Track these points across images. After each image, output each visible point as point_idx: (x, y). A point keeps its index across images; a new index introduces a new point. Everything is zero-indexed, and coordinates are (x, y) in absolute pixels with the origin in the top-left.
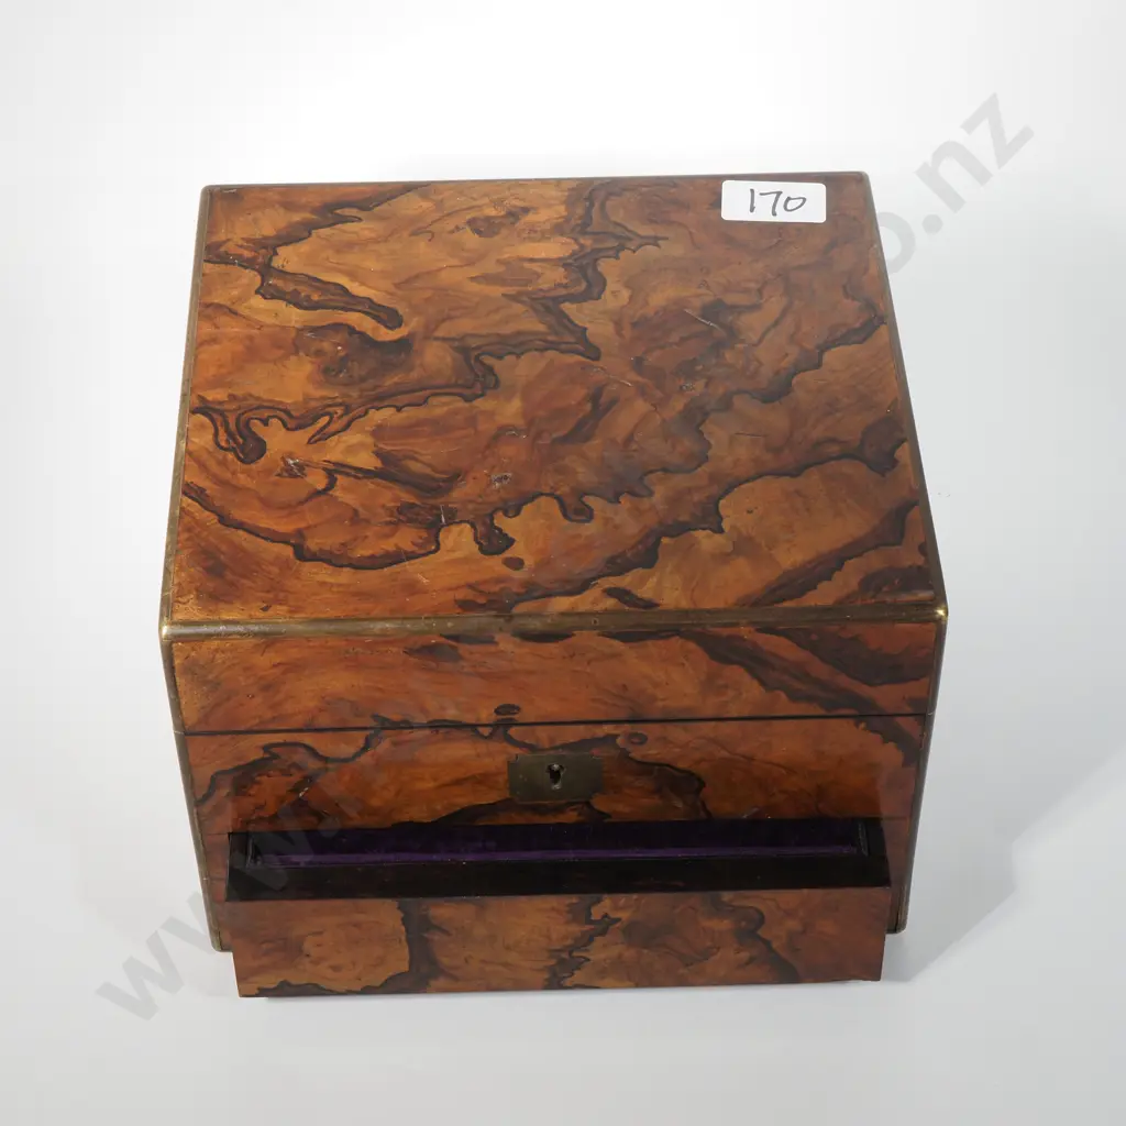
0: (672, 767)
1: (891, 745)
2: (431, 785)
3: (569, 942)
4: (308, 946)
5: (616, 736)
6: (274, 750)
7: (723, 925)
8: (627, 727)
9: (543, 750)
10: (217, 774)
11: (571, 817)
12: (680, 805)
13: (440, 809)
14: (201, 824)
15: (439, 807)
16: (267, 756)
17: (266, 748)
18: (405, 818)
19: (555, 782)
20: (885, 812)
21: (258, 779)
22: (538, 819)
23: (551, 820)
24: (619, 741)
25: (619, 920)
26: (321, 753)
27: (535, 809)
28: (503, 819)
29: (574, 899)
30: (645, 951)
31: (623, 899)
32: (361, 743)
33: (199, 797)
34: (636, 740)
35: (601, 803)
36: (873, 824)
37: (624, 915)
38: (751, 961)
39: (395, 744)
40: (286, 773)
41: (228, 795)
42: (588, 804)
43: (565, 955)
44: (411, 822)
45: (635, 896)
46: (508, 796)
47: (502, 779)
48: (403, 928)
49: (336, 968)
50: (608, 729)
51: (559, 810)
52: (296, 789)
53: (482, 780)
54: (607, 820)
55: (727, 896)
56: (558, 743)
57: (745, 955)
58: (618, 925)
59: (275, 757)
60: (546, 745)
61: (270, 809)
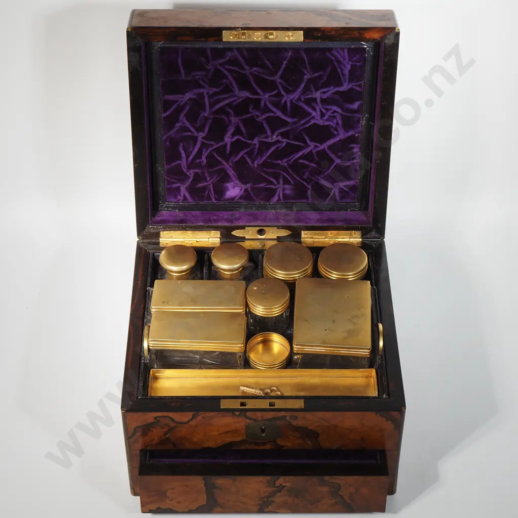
0: (307, 429)
1: (389, 422)
2: (217, 433)
3: (267, 494)
4: (168, 494)
5: (286, 416)
6: (158, 419)
7: (325, 489)
8: (290, 413)
9: (259, 421)
10: (136, 428)
11: (268, 447)
12: (309, 443)
13: (219, 443)
14: (129, 446)
15: (219, 442)
16: (156, 421)
17: (155, 418)
18: (206, 445)
19: (263, 433)
20: (387, 448)
21: (152, 429)
22: (256, 447)
23: (261, 448)
24: (287, 418)
25: (285, 486)
26: (177, 421)
27: (256, 444)
28: (243, 447)
29: (269, 478)
30: (296, 499)
31: (287, 478)
32: (191, 417)
33: (129, 435)
34: (293, 418)
35: (280, 442)
36: (383, 453)
37: (287, 484)
38: (336, 504)
39: (203, 418)
40: (163, 428)
41: (141, 435)
42: (275, 442)
43: (265, 500)
44: (208, 447)
45: (292, 477)
46: (245, 438)
47: (243, 431)
48: (205, 488)
49: (179, 503)
50: (283, 414)
51: (264, 444)
52: (165, 434)
53: (235, 432)
54: (283, 448)
55: (327, 478)
56: (265, 419)
57: (333, 501)
58: (286, 488)
59: (159, 421)
60: (260, 420)
61: (156, 441)
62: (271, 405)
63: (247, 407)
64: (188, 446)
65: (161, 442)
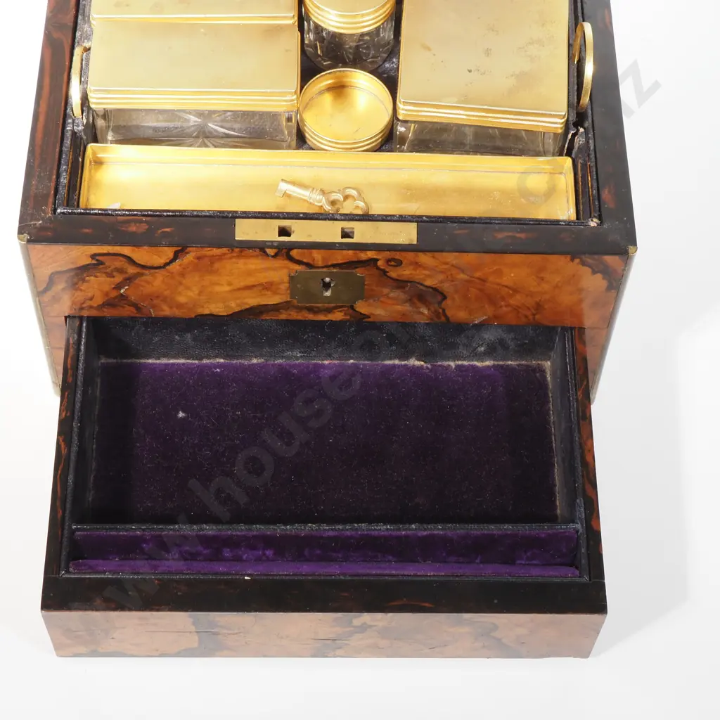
0: (422, 284)
1: (599, 276)
2: (227, 288)
5: (377, 260)
6: (100, 258)
8: (387, 254)
9: (318, 267)
10: (52, 273)
11: (338, 316)
12: (426, 312)
13: (234, 306)
14: (42, 309)
15: (233, 305)
16: (94, 262)
17: (93, 256)
18: (207, 312)
19: (327, 291)
20: (588, 322)
21: (87, 278)
22: (311, 317)
23: (321, 317)
24: (379, 263)
26: (137, 262)
27: (310, 310)
28: (284, 315)
32: (171, 255)
33: (41, 289)
34: (393, 263)
35: (362, 307)
39: (196, 258)
40: (110, 275)
41: (63, 289)
42: (352, 308)
44: (211, 315)
46: (289, 299)
47: (284, 286)
50: (371, 254)
51: (329, 311)
52: (118, 287)
53: (268, 287)
54: (366, 320)
56: (330, 263)
59: (101, 263)
60: (320, 264)
61: (99, 300)
62: (345, 235)
63: (293, 238)
64: (166, 311)
65: (109, 304)
